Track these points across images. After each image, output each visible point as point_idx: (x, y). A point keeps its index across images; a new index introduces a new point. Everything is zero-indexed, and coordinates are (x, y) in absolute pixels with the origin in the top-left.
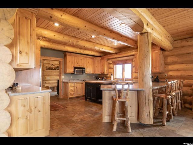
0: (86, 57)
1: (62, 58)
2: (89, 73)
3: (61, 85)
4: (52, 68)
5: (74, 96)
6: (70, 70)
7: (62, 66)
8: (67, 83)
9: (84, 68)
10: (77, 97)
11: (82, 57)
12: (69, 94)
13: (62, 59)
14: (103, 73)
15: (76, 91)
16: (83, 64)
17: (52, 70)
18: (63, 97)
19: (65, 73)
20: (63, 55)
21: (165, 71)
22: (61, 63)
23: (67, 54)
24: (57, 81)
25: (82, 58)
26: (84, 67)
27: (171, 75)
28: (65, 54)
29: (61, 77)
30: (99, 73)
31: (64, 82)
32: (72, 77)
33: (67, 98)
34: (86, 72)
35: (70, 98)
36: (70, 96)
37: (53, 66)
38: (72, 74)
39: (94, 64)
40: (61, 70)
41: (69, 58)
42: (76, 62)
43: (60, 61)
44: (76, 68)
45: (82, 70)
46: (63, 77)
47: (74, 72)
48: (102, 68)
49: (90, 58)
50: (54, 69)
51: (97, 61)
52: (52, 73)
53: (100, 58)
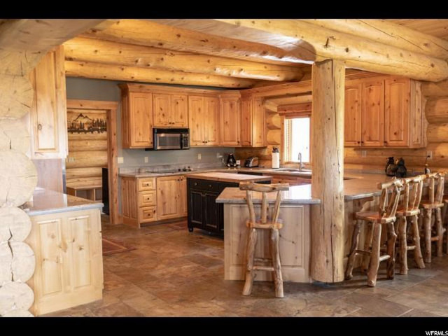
0: (191, 94)
1: (116, 101)
2: (200, 144)
3: (115, 185)
4: (82, 126)
5: (155, 218)
6: (141, 137)
7: (115, 126)
8: (133, 179)
9: (186, 131)
10: (165, 223)
11: (177, 94)
12: (140, 210)
13: (114, 103)
14: (247, 144)
15: (160, 204)
16: (181, 117)
17: (82, 135)
18: (122, 222)
19: (126, 147)
20: (118, 90)
21: (430, 143)
22: (113, 116)
23: (130, 87)
24: (99, 171)
25: (176, 97)
26: (185, 126)
27: (443, 157)
28: (123, 88)
29: (114, 158)
30: (235, 144)
31: (122, 177)
32: (146, 160)
33: (136, 223)
34: (191, 143)
35: (143, 225)
36: (142, 220)
37: (84, 121)
38: (147, 149)
39: (217, 117)
40: (114, 138)
41: (136, 102)
42: (157, 110)
43: (109, 111)
44: (160, 131)
45: (178, 135)
46: (120, 160)
47: (154, 143)
48: (246, 129)
49: (205, 95)
50: (86, 129)
51: (228, 104)
52: (82, 143)
53: (237, 94)
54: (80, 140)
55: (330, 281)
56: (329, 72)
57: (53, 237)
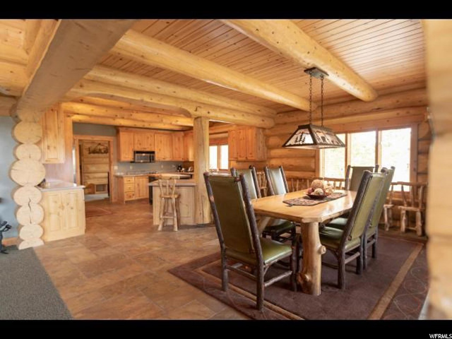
0: (156, 133)
1: (112, 136)
2: (162, 160)
3: (113, 180)
4: (100, 150)
5: (134, 198)
6: (127, 155)
7: (113, 150)
8: (122, 177)
9: (153, 152)
10: (140, 201)
11: (149, 134)
12: (125, 194)
13: (113, 138)
14: (186, 160)
15: (137, 191)
16: (151, 145)
17: (100, 155)
18: (116, 201)
19: (119, 161)
20: (115, 131)
21: (268, 158)
22: (111, 144)
23: (120, 129)
24: (107, 175)
26: (153, 150)
28: (117, 130)
29: (112, 167)
30: (181, 160)
31: (117, 177)
32: (131, 168)
33: (123, 201)
34: (156, 159)
35: (126, 202)
36: (126, 199)
37: (101, 147)
38: (132, 162)
39: (171, 144)
40: (112, 156)
41: (124, 137)
42: (136, 141)
43: (109, 142)
44: (138, 152)
45: (149, 155)
46: (116, 168)
47: (134, 158)
49: (163, 134)
50: (103, 151)
51: (177, 140)
52: (101, 159)
53: (182, 133)
54: (99, 158)
55: (202, 223)
56: (200, 123)
57: (56, 202)
